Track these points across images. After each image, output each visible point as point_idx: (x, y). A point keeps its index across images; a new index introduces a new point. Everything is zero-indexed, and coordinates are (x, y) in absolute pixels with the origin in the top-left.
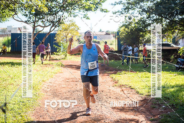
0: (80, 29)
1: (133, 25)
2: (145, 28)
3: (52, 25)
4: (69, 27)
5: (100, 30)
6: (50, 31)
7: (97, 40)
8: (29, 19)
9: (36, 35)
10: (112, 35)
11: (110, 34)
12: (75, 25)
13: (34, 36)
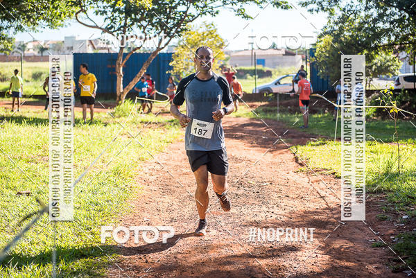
0: (226, 44)
1: (347, 34)
3: (162, 34)
6: (159, 49)
7: (266, 69)
9: (128, 57)
10: (300, 57)
11: (294, 55)
12: (215, 34)
13: (123, 60)
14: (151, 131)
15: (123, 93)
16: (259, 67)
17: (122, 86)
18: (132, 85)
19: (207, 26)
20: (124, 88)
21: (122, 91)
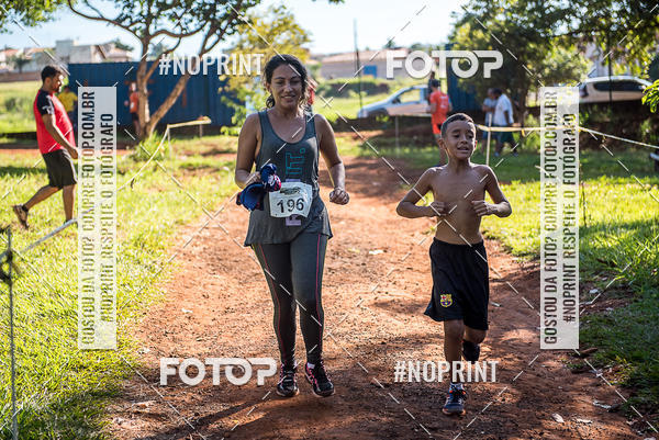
0: (310, 38)
1: (501, 18)
2: (545, 27)
3: (207, 28)
4: (272, 33)
5: (387, 42)
6: (204, 51)
7: (379, 81)
8: (126, 11)
9: (154, 67)
12: (291, 24)
13: (147, 71)
14: (195, 181)
15: (149, 123)
16: (368, 79)
17: (147, 111)
18: (164, 111)
19: (276, 11)
20: (151, 114)
21: (148, 119)
